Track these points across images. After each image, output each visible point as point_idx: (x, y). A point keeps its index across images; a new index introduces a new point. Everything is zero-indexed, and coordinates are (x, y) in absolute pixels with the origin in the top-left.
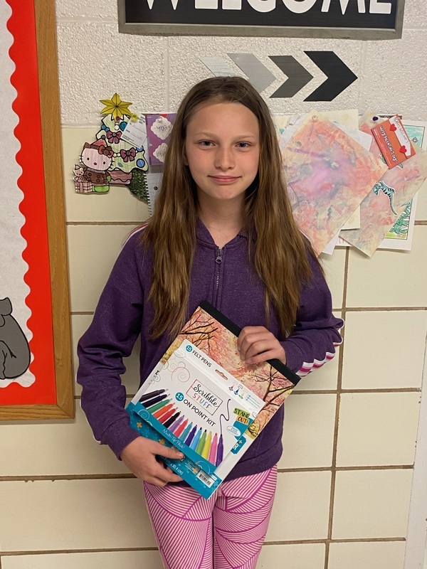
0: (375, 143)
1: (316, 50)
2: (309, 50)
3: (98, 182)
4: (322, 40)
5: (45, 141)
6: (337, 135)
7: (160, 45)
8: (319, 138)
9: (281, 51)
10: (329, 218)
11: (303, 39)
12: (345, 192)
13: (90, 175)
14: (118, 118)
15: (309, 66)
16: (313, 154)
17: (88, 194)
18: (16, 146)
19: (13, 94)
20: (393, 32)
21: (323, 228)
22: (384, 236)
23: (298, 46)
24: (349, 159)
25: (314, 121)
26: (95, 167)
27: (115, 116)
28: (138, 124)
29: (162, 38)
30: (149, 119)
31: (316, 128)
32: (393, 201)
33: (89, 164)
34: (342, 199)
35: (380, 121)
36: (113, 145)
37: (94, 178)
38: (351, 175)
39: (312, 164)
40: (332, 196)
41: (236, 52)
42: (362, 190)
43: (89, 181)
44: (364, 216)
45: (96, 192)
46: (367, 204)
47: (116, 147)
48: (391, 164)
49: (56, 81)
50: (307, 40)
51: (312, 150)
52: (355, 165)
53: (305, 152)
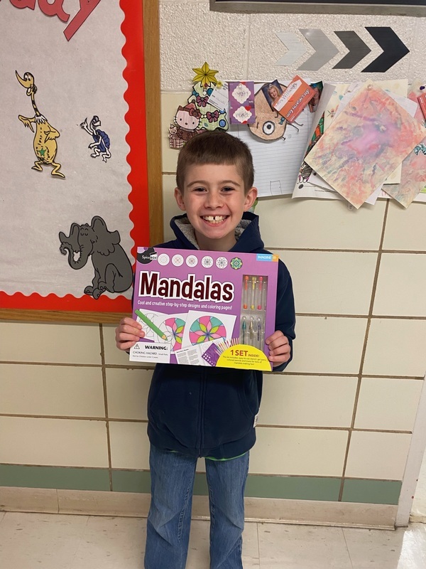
0: (420, 110)
1: (375, 26)
2: (370, 26)
4: (382, 16)
5: (148, 104)
6: (388, 102)
7: (243, 22)
8: (372, 104)
9: (345, 27)
10: (374, 174)
11: (365, 16)
12: (390, 152)
13: (182, 133)
14: (206, 85)
15: (368, 41)
16: (365, 118)
18: (125, 108)
19: (124, 63)
21: (368, 182)
22: (420, 191)
23: (360, 23)
24: (396, 124)
25: (369, 90)
26: (186, 127)
27: (203, 84)
28: (222, 90)
29: (245, 15)
30: (231, 86)
31: (370, 95)
33: (181, 124)
34: (386, 158)
36: (201, 108)
37: (185, 136)
38: (396, 138)
39: (364, 127)
40: (377, 155)
41: (307, 28)
42: (403, 152)
43: (181, 138)
44: (404, 173)
46: (408, 163)
47: (204, 110)
49: (158, 54)
50: (369, 17)
51: (364, 115)
52: (400, 129)
53: (359, 116)
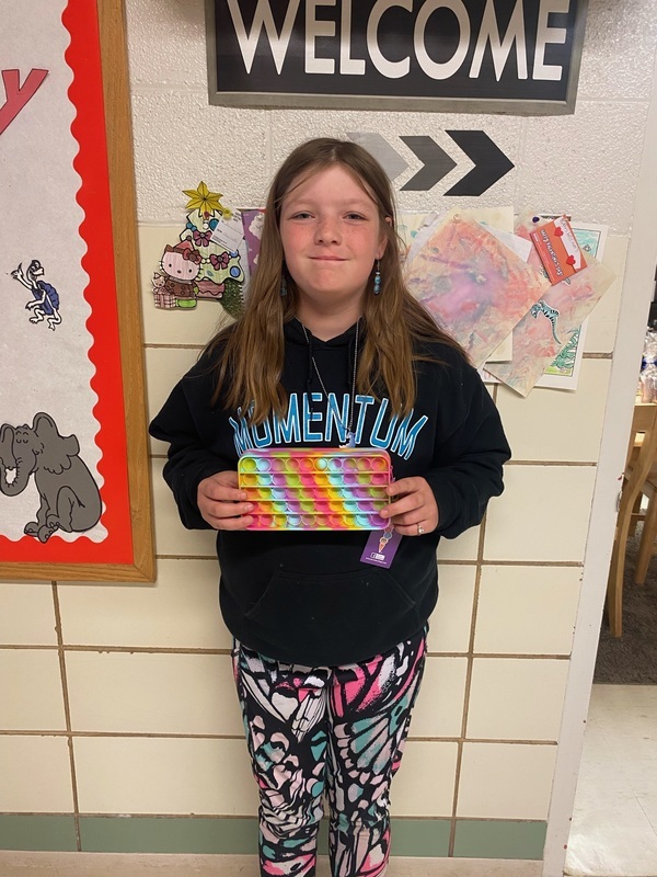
0: (534, 252)
1: (461, 129)
2: (452, 128)
3: (183, 295)
4: (470, 115)
5: (117, 243)
6: (486, 240)
7: (260, 122)
8: (462, 243)
9: (416, 130)
10: (471, 346)
11: (444, 114)
12: (494, 314)
13: (173, 285)
14: (207, 214)
15: (451, 150)
16: (453, 264)
17: (170, 309)
18: (82, 248)
19: (77, 182)
20: (564, 105)
22: (544, 371)
23: (437, 124)
24: (500, 272)
25: (456, 222)
26: (179, 276)
27: (202, 212)
28: (232, 222)
29: (263, 112)
30: (246, 216)
31: (457, 230)
32: (556, 326)
33: (172, 272)
34: (489, 323)
35: (542, 222)
36: (201, 248)
37: (178, 290)
38: (502, 292)
39: (452, 277)
40: (475, 319)
41: (358, 130)
42: (514, 313)
43: (172, 293)
44: (517, 345)
45: (179, 308)
46: (522, 329)
47: (205, 251)
48: (554, 279)
49: (132, 167)
50: (450, 116)
51: (452, 259)
52: (506, 280)
53: (444, 262)
